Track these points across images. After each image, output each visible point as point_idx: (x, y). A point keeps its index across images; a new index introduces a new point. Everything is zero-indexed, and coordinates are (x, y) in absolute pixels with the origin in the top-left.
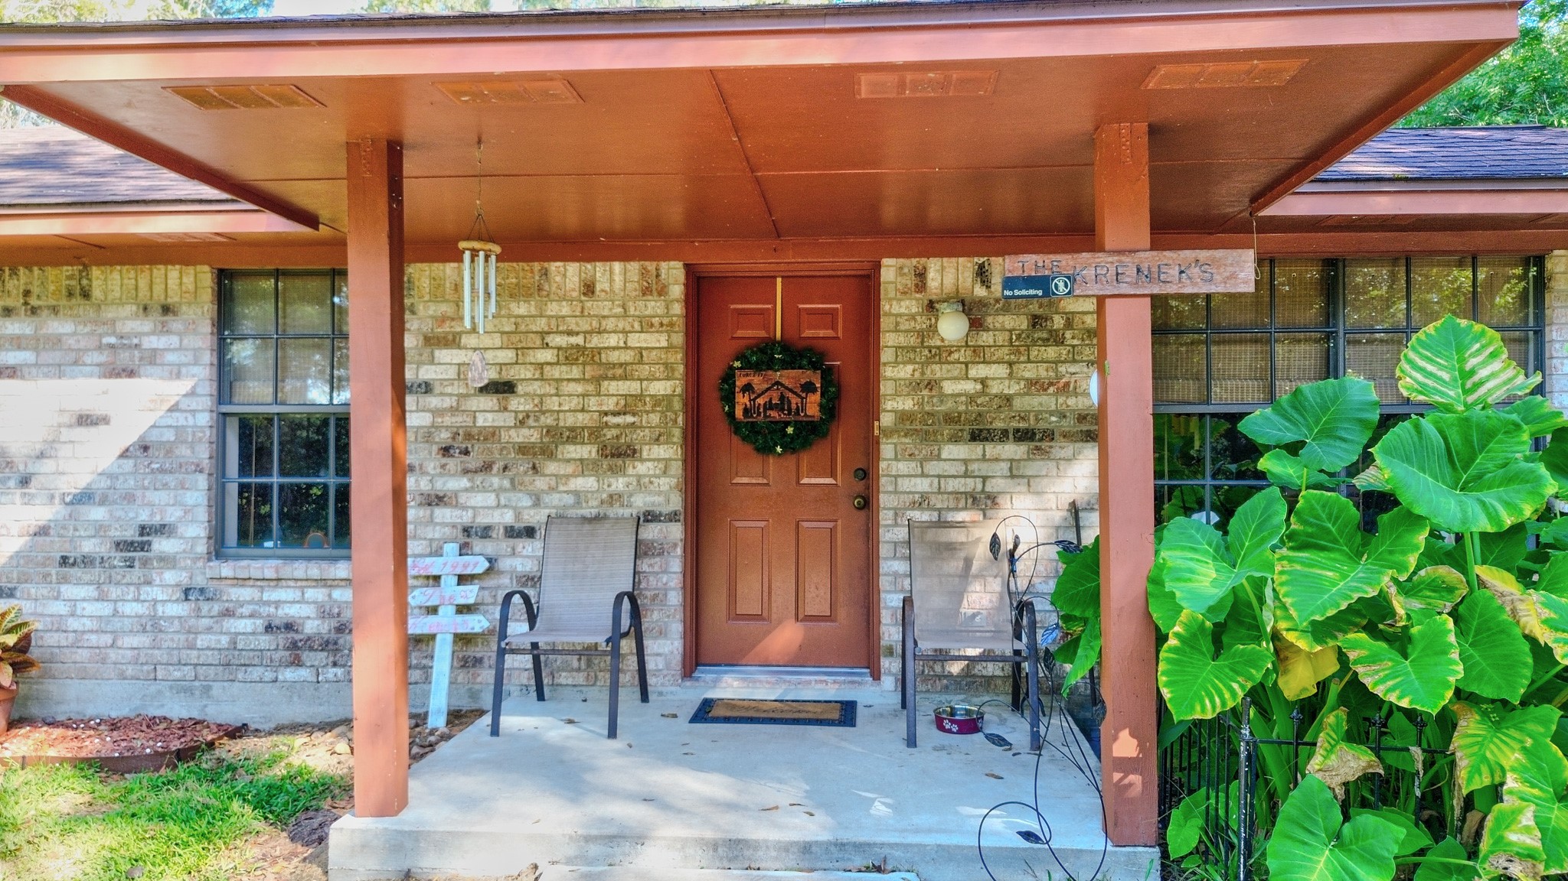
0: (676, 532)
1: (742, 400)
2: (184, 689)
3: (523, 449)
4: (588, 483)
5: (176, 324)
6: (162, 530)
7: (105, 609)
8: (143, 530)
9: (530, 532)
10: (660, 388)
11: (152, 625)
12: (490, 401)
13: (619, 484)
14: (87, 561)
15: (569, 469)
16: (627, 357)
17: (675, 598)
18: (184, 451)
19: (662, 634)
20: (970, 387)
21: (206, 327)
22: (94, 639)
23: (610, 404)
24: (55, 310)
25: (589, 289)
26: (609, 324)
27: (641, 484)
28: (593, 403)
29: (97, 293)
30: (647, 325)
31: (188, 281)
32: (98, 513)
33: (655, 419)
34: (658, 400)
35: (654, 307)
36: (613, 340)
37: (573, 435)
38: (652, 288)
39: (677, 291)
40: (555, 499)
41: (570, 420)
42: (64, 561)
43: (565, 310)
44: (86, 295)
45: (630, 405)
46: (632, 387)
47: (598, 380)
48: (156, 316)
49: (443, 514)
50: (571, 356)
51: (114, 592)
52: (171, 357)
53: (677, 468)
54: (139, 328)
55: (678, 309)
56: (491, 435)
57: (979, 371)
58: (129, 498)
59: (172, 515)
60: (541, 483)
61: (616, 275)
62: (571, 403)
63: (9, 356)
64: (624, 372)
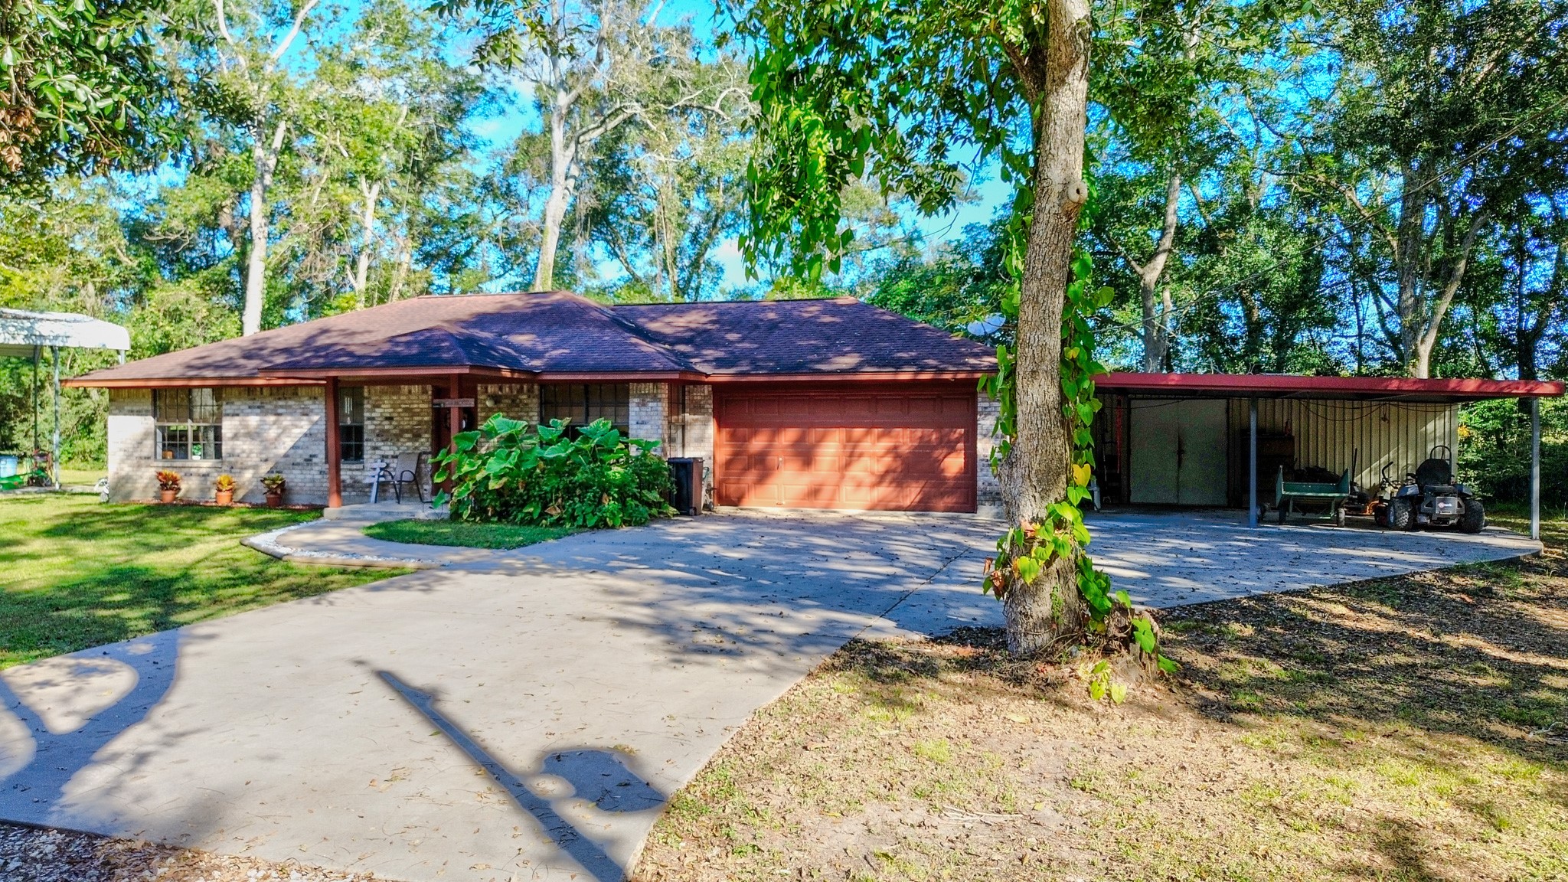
0: (429, 456)
2: (320, 497)
3: (395, 435)
4: (409, 444)
5: (317, 402)
6: (314, 456)
7: (302, 476)
8: (310, 456)
9: (397, 457)
10: (426, 419)
11: (313, 481)
12: (387, 422)
13: (417, 444)
14: (298, 464)
15: (406, 440)
16: (418, 410)
18: (317, 435)
22: (300, 484)
23: (415, 423)
24: (290, 400)
25: (410, 393)
26: (415, 402)
27: (422, 444)
28: (411, 423)
29: (300, 394)
30: (423, 402)
32: (300, 452)
33: (425, 427)
34: (426, 422)
35: (425, 397)
36: (415, 406)
37: (407, 431)
38: (425, 392)
39: (430, 393)
40: (402, 448)
41: (406, 427)
42: (293, 464)
43: (405, 398)
44: (297, 394)
45: (420, 423)
46: (419, 418)
47: (412, 417)
48: (312, 401)
49: (378, 452)
50: (406, 410)
51: (304, 472)
52: (316, 411)
53: (429, 440)
54: (308, 402)
55: (430, 398)
56: (388, 431)
58: (306, 447)
59: (316, 452)
60: (399, 444)
61: (416, 389)
62: (406, 424)
63: (280, 411)
64: (418, 414)
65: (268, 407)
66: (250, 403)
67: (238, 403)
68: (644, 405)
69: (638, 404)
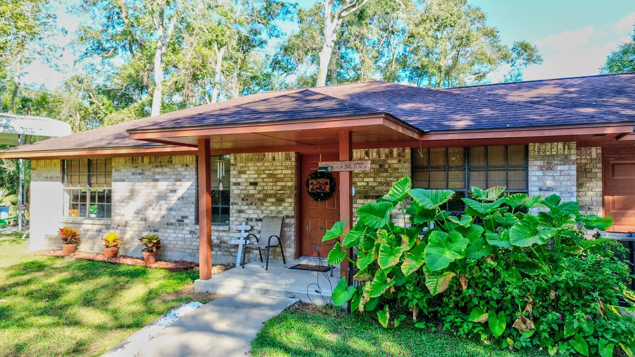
0: (293, 221)
1: (311, 187)
2: (190, 255)
3: (259, 199)
4: (273, 208)
5: (189, 169)
6: (186, 217)
7: (175, 235)
8: (183, 217)
9: (261, 220)
10: (289, 184)
11: (184, 239)
12: (252, 187)
13: (280, 208)
14: (172, 224)
15: (269, 204)
16: (282, 176)
17: (293, 238)
18: (190, 199)
19: (290, 247)
20: (364, 184)
21: (194, 170)
22: (173, 242)
23: (278, 188)
24: (166, 166)
25: (274, 159)
26: (278, 168)
27: (285, 209)
28: (274, 188)
29: (174, 162)
30: (287, 168)
31: (191, 158)
32: (174, 213)
33: (288, 192)
34: (289, 187)
35: (288, 163)
36: (279, 172)
37: (270, 196)
38: (288, 158)
39: (293, 159)
40: (266, 212)
41: (270, 192)
42: (168, 224)
43: (269, 165)
44: (171, 162)
45: (283, 188)
46: (283, 184)
47: (276, 182)
48: (185, 167)
49: (243, 215)
50: (270, 176)
51: (177, 231)
52: (188, 177)
53: (293, 204)
54: (181, 169)
55: (293, 164)
56: (253, 195)
57: (366, 180)
58: (180, 210)
59: (188, 214)
60: (263, 208)
61: (280, 155)
62: (270, 188)
63: (157, 177)
64: (281, 180)
65: (147, 173)
66: (133, 170)
67: (124, 170)
68: (550, 168)
69: (541, 168)
